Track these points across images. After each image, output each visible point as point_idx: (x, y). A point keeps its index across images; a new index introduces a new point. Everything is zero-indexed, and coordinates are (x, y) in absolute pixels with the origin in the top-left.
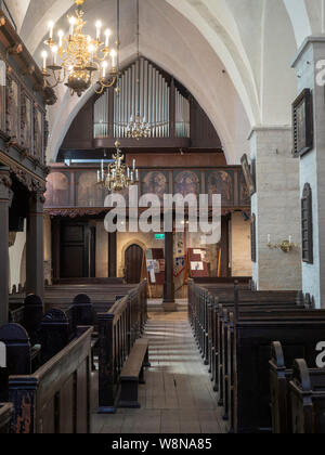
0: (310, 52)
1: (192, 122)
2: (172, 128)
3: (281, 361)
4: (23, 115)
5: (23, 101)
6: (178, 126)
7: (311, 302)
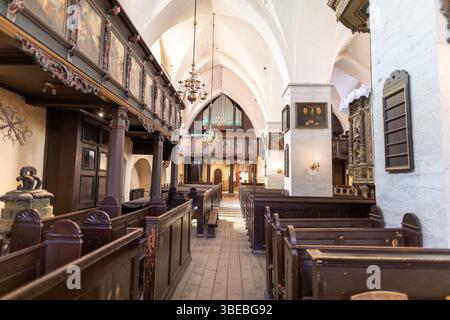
0: (289, 89)
1: (243, 120)
2: (234, 123)
3: (269, 215)
4: (170, 113)
5: (171, 107)
6: (237, 122)
7: (288, 193)
